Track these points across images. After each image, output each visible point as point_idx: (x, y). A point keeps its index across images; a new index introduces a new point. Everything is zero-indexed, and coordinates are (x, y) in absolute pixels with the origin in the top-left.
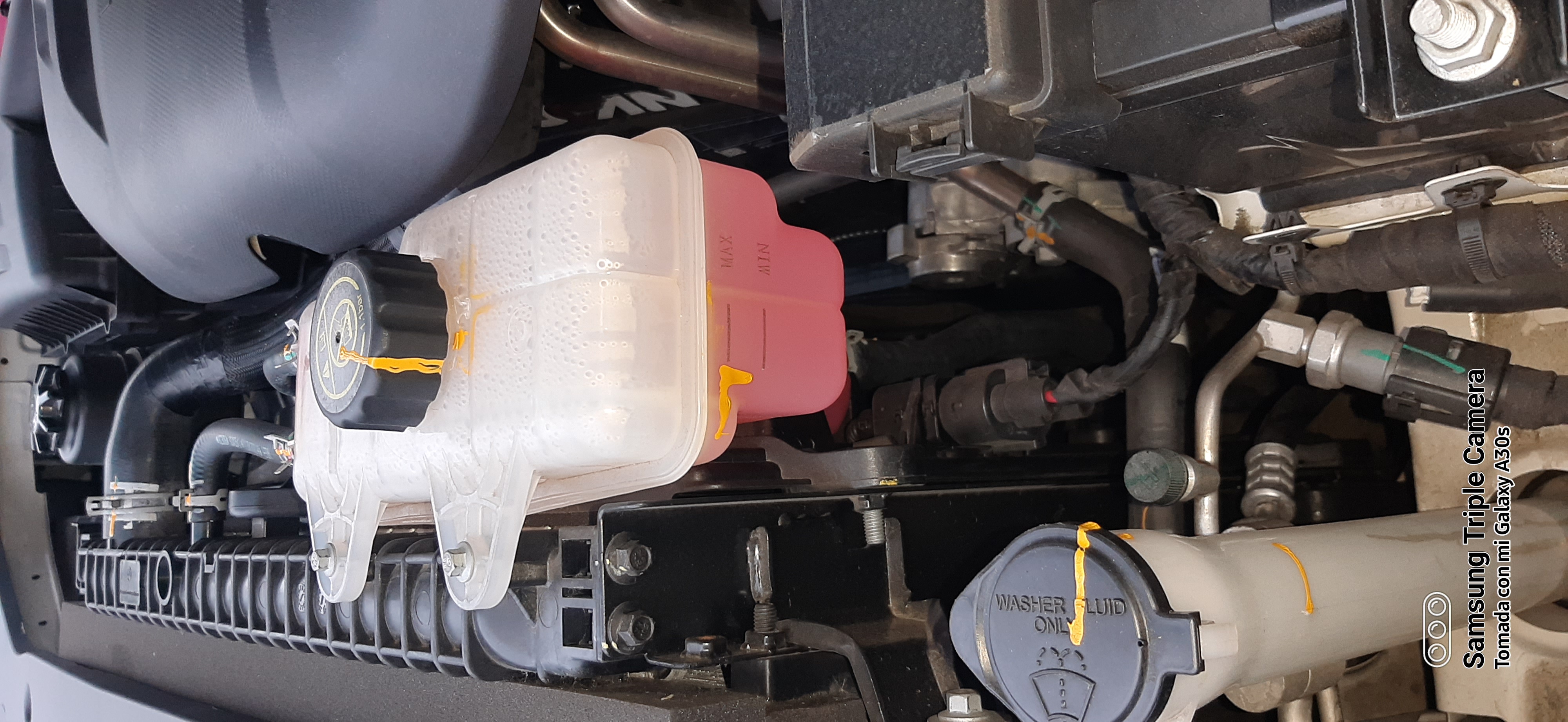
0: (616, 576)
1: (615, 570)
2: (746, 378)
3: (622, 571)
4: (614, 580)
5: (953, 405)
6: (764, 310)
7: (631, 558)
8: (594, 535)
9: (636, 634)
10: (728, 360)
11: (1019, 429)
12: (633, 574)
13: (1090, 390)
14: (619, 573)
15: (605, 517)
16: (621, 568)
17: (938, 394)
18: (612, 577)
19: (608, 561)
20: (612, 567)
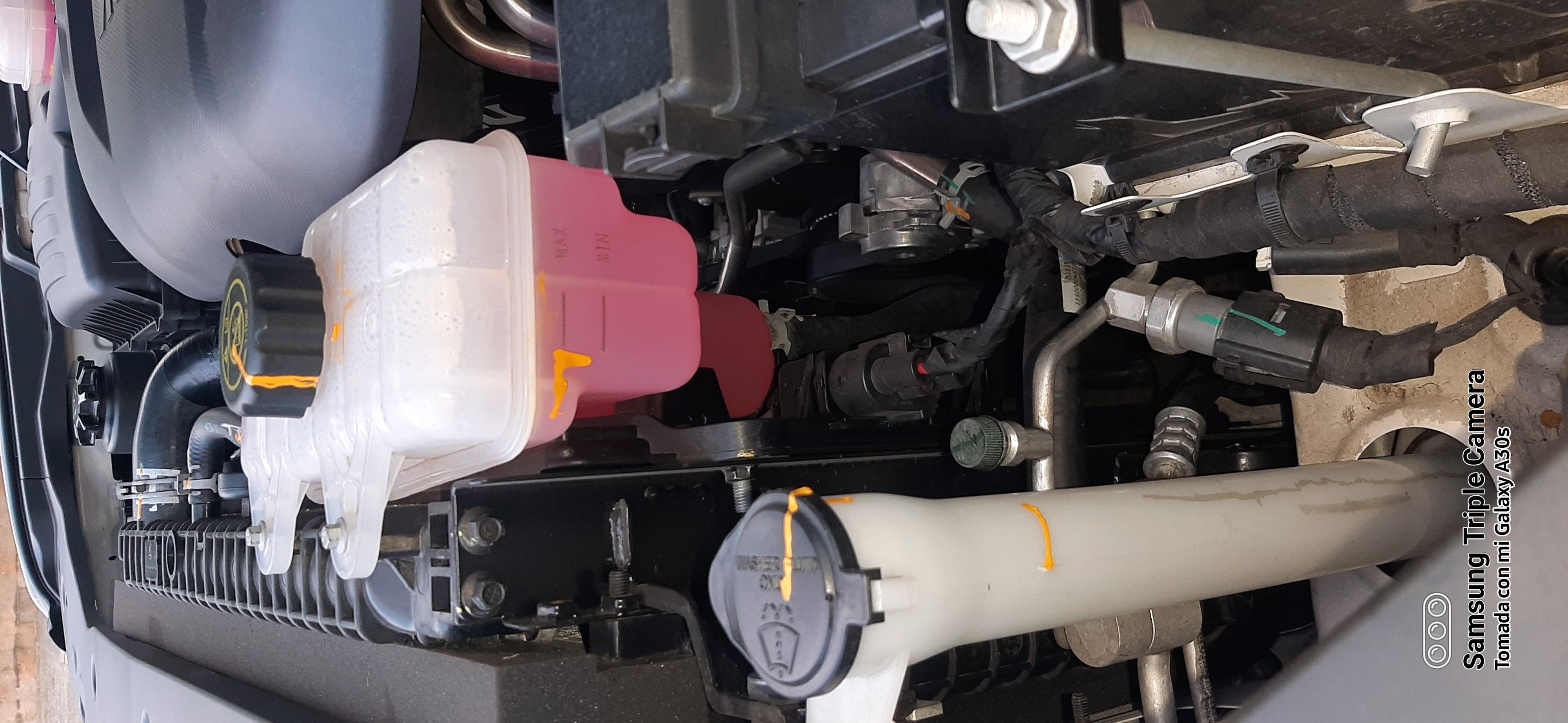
0: (469, 547)
1: (467, 541)
2: (584, 361)
3: (474, 542)
4: (468, 550)
5: (839, 378)
6: (604, 297)
7: (480, 530)
8: (449, 508)
9: (485, 600)
10: (564, 344)
11: (904, 400)
12: (484, 545)
13: (955, 361)
14: (472, 544)
15: (457, 492)
16: (473, 539)
17: (828, 369)
18: (464, 546)
19: (460, 534)
20: (464, 538)
